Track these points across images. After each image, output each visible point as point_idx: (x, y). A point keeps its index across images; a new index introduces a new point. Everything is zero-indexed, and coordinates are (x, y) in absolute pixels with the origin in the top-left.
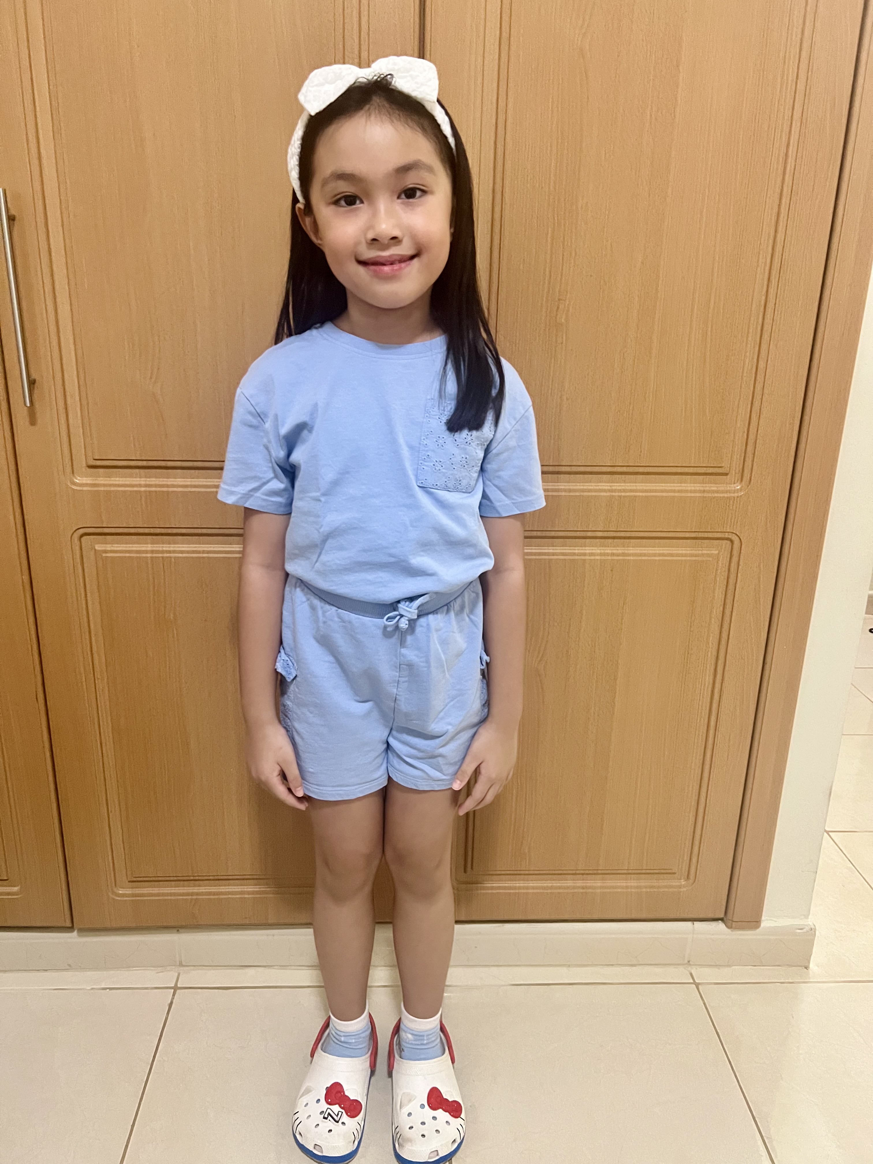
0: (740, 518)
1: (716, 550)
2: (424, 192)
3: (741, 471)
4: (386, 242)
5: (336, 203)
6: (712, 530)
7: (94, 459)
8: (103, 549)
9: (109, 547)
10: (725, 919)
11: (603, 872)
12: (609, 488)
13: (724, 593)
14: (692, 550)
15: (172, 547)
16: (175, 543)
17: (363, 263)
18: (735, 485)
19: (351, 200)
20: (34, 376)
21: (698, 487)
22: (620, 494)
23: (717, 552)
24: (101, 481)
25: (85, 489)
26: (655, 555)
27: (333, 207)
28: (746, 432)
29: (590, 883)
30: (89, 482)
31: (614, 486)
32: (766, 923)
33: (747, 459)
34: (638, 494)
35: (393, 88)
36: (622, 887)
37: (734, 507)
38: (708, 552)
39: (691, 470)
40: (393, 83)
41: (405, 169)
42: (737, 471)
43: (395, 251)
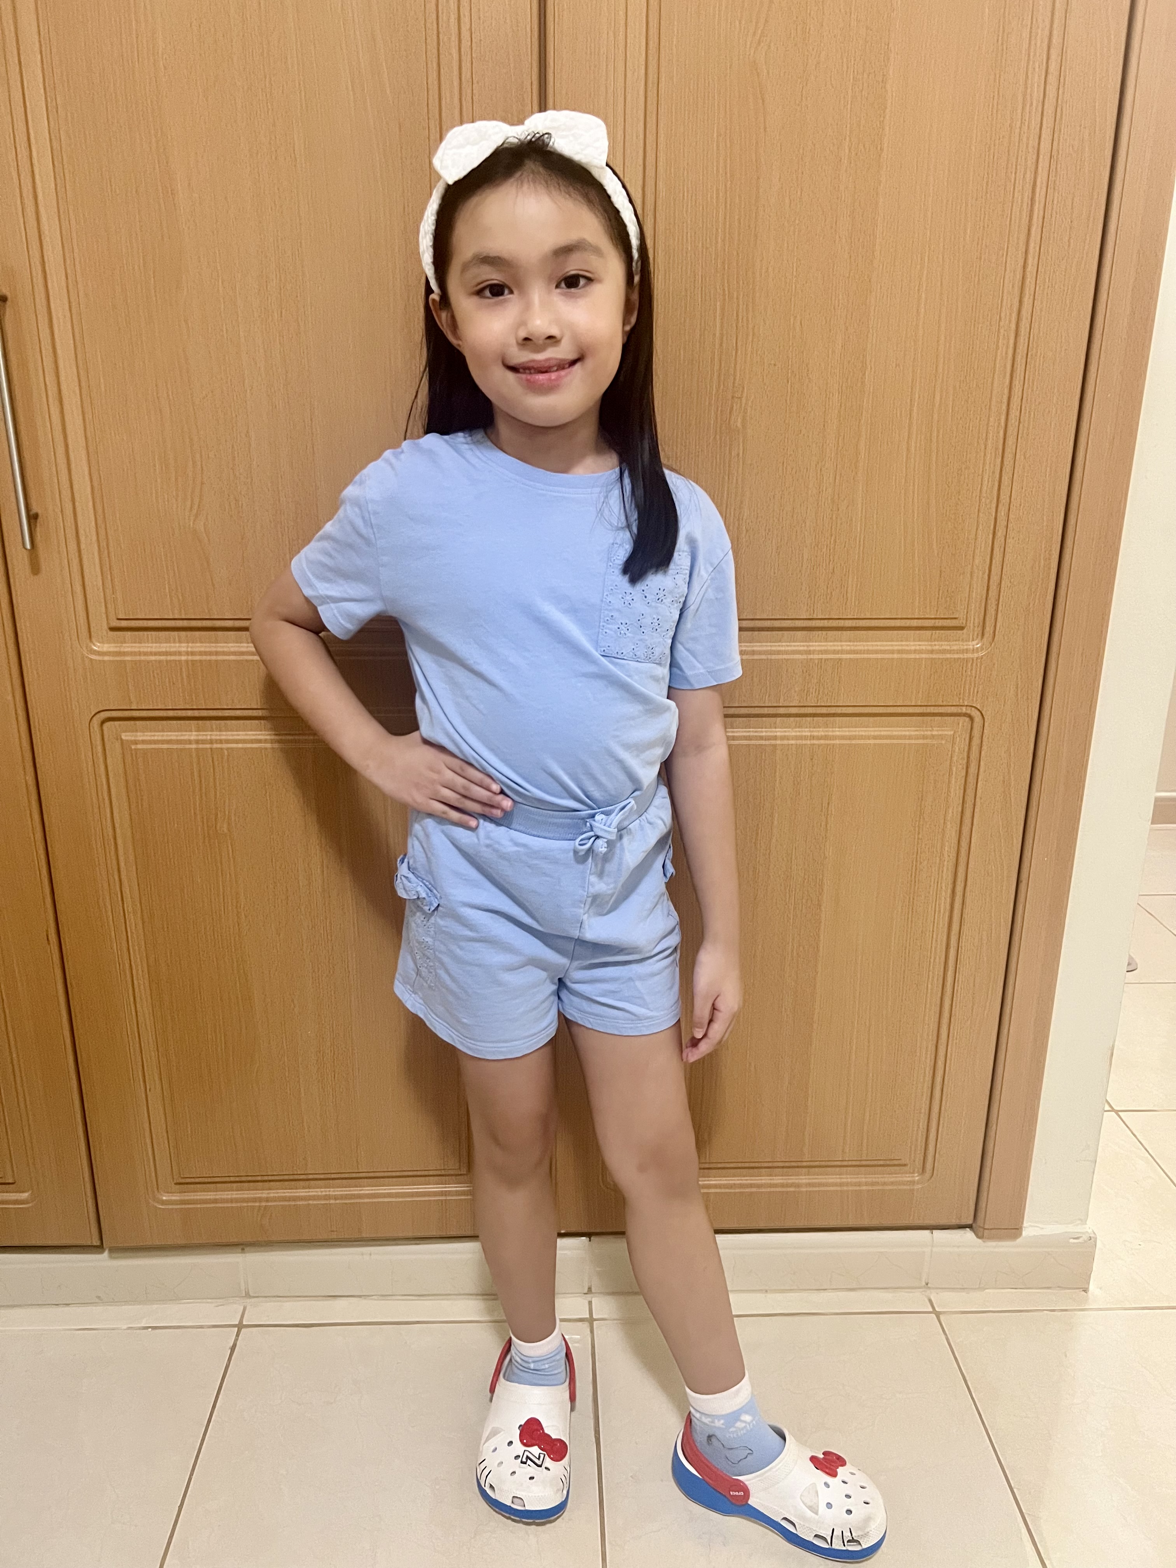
0: (981, 687)
1: (951, 730)
2: (589, 280)
3: (981, 624)
4: (541, 342)
5: (479, 293)
6: (945, 703)
7: (119, 619)
8: (133, 738)
9: (140, 736)
10: (974, 1225)
11: (808, 1164)
12: (805, 648)
13: (962, 788)
14: (917, 730)
15: (225, 735)
16: (227, 730)
17: (514, 369)
18: (975, 643)
19: (497, 290)
20: (35, 509)
21: (924, 646)
22: (820, 656)
23: (952, 733)
24: (127, 648)
25: (106, 658)
26: (868, 738)
27: (475, 299)
28: (987, 571)
29: (793, 1180)
30: (112, 649)
31: (813, 646)
32: (1030, 1230)
33: (989, 607)
34: (844, 656)
35: (552, 150)
36: (836, 1185)
37: (974, 672)
38: (940, 733)
39: (915, 623)
40: (551, 143)
41: (566, 251)
42: (976, 625)
43: (551, 354)
